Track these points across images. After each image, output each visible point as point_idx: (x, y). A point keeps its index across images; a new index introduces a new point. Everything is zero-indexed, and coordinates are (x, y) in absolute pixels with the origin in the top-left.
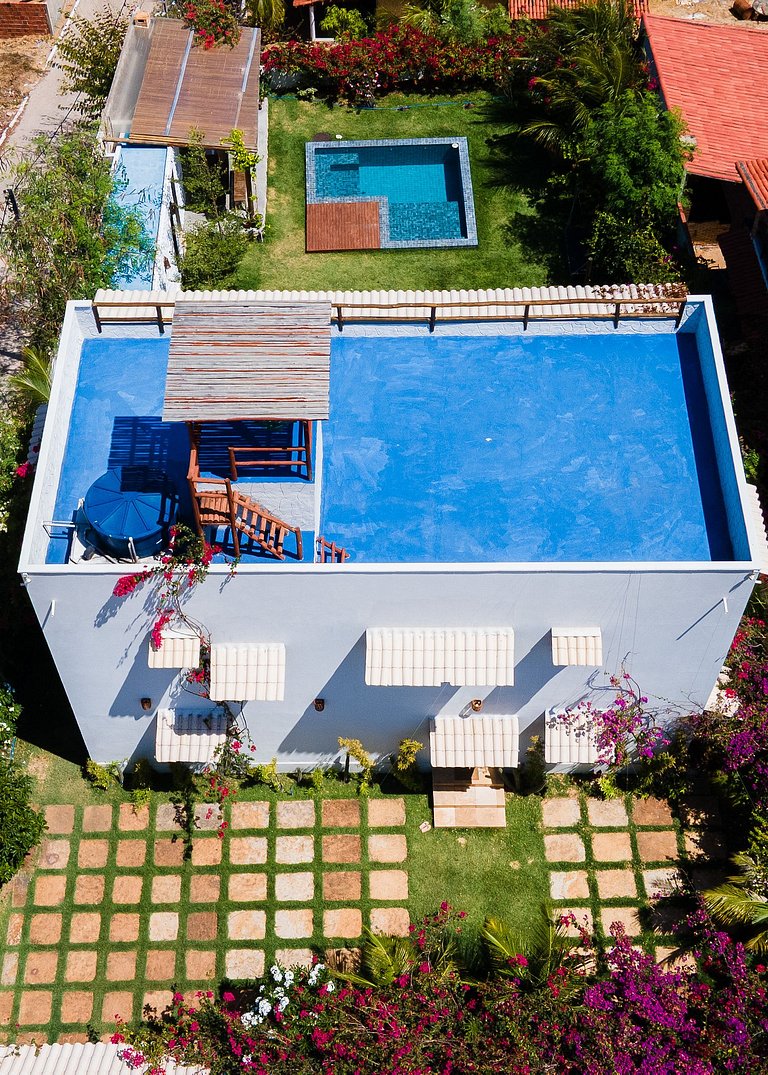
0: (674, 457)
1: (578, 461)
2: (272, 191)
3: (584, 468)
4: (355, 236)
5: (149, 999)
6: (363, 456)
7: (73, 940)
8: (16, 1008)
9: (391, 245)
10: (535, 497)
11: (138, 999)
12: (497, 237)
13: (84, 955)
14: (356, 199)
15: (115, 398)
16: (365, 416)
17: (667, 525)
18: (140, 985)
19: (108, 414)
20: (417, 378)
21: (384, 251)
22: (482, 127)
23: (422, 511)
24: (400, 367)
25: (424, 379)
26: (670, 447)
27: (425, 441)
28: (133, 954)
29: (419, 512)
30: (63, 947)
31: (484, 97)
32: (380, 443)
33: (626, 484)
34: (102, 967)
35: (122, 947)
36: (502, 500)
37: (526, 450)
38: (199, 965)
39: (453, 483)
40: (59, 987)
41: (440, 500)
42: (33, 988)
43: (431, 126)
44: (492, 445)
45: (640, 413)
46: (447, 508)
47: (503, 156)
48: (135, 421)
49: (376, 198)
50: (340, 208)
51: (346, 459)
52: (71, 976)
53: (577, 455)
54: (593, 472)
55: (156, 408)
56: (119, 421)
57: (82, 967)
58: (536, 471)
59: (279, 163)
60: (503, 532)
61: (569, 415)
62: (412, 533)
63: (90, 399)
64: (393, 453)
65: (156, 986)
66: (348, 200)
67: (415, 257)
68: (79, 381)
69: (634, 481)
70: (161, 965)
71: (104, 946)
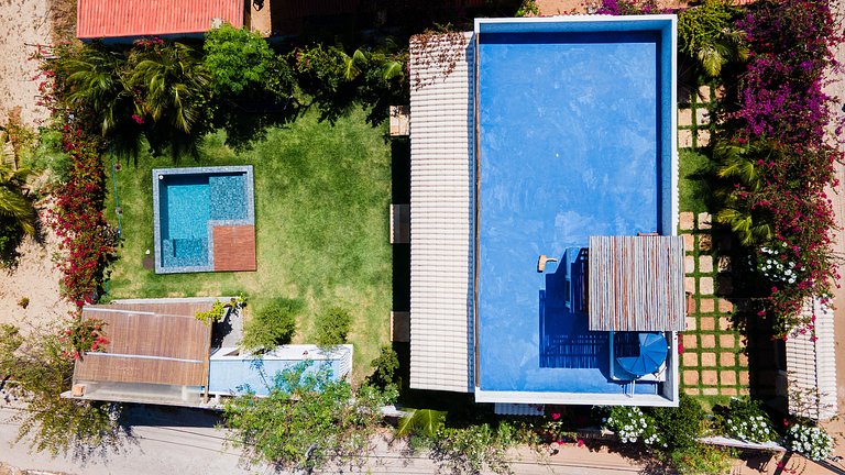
0: (570, 55)
1: (574, 108)
2: (198, 294)
3: (578, 104)
4: (244, 240)
5: (723, 328)
6: (568, 225)
7: (696, 364)
8: (729, 386)
9: (252, 219)
10: (598, 132)
11: (723, 333)
12: (244, 155)
13: (703, 359)
14: (210, 240)
15: (526, 367)
16: (541, 224)
17: (618, 63)
18: (717, 332)
19: (537, 370)
20: (511, 195)
21: (256, 223)
22: (141, 159)
23: (607, 193)
24: (502, 205)
25: (511, 191)
26: (564, 57)
27: (558, 190)
28: (702, 336)
29: (608, 195)
30: (700, 369)
31: (108, 156)
32: (559, 216)
33: (589, 82)
34: (709, 350)
35: (699, 342)
36: (600, 149)
37: (564, 134)
38: (707, 306)
39: (588, 176)
40: (718, 368)
41: (600, 183)
42: (719, 380)
43: (137, 192)
44: (561, 153)
45: (539, 70)
46: (606, 180)
47: (169, 147)
48: (542, 355)
49: (209, 228)
50: (218, 251)
51: (570, 234)
52: (713, 364)
53: (569, 107)
54: (581, 99)
55: (533, 343)
56: (543, 364)
57: (709, 359)
58: (581, 130)
59: (173, 290)
60: (622, 150)
61: (539, 110)
62: (622, 198)
63: (525, 382)
64: (567, 208)
65: (717, 325)
66: (211, 246)
67: (260, 204)
68: (513, 390)
69: (588, 78)
70: (708, 323)
71: (699, 350)
